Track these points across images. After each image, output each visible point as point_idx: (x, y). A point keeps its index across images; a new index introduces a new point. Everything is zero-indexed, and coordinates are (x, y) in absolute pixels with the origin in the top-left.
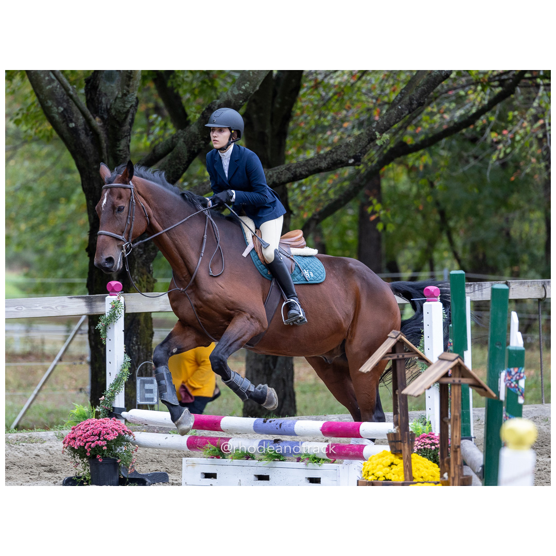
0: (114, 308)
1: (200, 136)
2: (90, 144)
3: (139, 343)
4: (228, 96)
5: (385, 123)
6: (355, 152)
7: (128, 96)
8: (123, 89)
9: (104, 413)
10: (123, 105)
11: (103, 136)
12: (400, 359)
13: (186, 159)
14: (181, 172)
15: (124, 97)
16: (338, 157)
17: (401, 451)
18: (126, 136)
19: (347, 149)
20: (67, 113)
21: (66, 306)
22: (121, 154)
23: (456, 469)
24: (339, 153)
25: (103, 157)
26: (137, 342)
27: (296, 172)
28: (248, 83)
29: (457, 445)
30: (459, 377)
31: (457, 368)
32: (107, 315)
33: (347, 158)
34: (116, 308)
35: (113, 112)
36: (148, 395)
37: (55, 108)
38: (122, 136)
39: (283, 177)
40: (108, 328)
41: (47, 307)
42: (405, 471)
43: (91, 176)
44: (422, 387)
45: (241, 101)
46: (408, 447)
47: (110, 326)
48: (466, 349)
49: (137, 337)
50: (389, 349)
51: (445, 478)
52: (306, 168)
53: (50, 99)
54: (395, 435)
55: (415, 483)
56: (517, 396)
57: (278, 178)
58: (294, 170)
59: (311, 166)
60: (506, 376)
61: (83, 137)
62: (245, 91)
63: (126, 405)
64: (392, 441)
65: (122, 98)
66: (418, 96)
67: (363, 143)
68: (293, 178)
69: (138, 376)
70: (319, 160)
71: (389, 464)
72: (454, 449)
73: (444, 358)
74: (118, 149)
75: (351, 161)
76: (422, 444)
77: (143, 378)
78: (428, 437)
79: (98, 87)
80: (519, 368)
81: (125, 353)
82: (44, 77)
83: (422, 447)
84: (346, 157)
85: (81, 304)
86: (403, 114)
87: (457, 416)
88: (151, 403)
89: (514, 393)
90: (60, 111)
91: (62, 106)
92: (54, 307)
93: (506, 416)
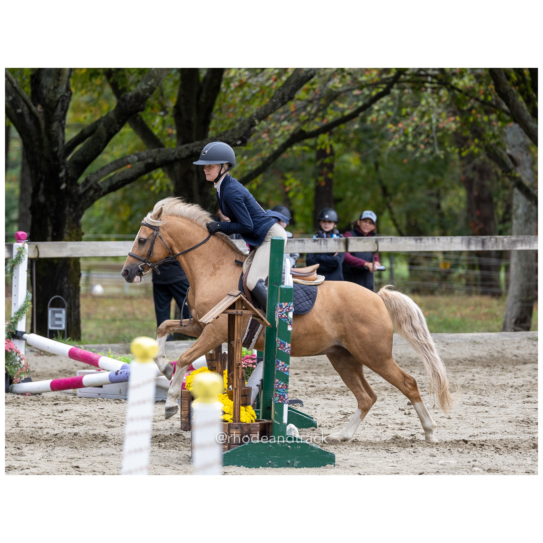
0: (20, 252)
2: (33, 126)
4: (137, 90)
5: (263, 113)
6: (239, 135)
7: (59, 88)
8: (54, 83)
9: (8, 335)
10: (54, 95)
13: (105, 138)
15: (55, 89)
16: (226, 139)
20: (15, 101)
22: (54, 133)
23: (238, 382)
24: (226, 135)
26: (67, 281)
28: (154, 79)
29: (239, 362)
30: (241, 309)
31: (240, 302)
32: (14, 258)
33: (232, 140)
36: (57, 323)
38: (54, 119)
40: (14, 268)
45: (148, 94)
46: (221, 364)
47: (16, 267)
51: (230, 389)
54: (212, 355)
56: (287, 324)
57: (179, 155)
58: (191, 149)
61: (28, 120)
62: (151, 86)
63: (27, 330)
64: (209, 360)
65: (53, 90)
67: (245, 128)
68: (190, 155)
69: (50, 307)
72: (236, 367)
74: (51, 130)
75: (239, 142)
76: (246, 364)
77: (54, 309)
78: (251, 358)
79: (40, 81)
80: (288, 303)
86: (277, 106)
88: (60, 328)
90: (10, 100)
91: (12, 96)
93: (278, 341)
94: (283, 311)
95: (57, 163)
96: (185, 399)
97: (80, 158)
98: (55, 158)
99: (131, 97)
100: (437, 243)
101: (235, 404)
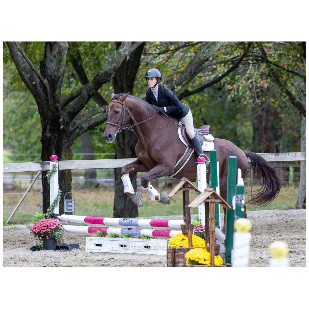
0: (54, 167)
1: (93, 88)
2: (42, 92)
3: (65, 184)
4: (106, 69)
5: (179, 81)
7: (60, 69)
8: (57, 66)
9: (49, 216)
10: (57, 73)
11: (48, 88)
12: (187, 191)
13: (87, 98)
14: (84, 104)
17: (187, 233)
18: (59, 88)
20: (32, 77)
21: (31, 167)
22: (57, 96)
23: (213, 241)
25: (48, 98)
26: (64, 183)
28: (116, 63)
29: (213, 230)
30: (214, 199)
31: (213, 195)
32: (51, 171)
34: (55, 168)
35: (53, 77)
37: (26, 75)
38: (57, 88)
40: (51, 177)
41: (23, 167)
42: (189, 242)
43: (43, 106)
44: (197, 204)
45: (112, 72)
46: (191, 231)
47: (52, 176)
48: (217, 186)
49: (64, 181)
50: (181, 186)
51: (207, 246)
53: (23, 71)
54: (184, 226)
55: (194, 248)
56: (241, 207)
60: (236, 198)
61: (39, 88)
62: (114, 67)
63: (59, 213)
64: (183, 229)
65: (57, 70)
66: (194, 69)
69: (65, 199)
71: (182, 239)
72: (212, 233)
73: (207, 190)
74: (55, 94)
76: (197, 230)
77: (67, 200)
78: (200, 227)
79: (46, 65)
80: (242, 195)
81: (59, 188)
82: (21, 61)
83: (197, 232)
85: (38, 166)
86: (187, 77)
87: (213, 217)
88: (71, 211)
89: (239, 206)
90: (28, 77)
91: (29, 74)
92: (26, 167)
93: (236, 217)
94: (238, 199)
95: (58, 113)
96: (170, 252)
97: (72, 110)
98: (57, 110)
99: (102, 74)
100: (288, 156)
101: (211, 255)
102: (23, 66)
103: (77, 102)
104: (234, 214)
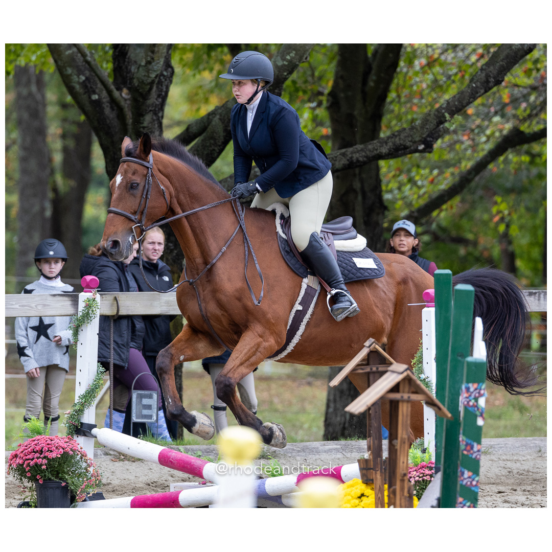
0: (88, 306)
2: (116, 120)
5: (456, 103)
6: (421, 136)
8: (147, 56)
9: (70, 429)
10: (147, 74)
12: (374, 373)
13: (222, 139)
14: (216, 155)
15: (148, 65)
16: (402, 142)
17: (372, 480)
18: (151, 111)
19: (412, 133)
20: (89, 82)
21: (48, 305)
24: (402, 137)
27: (351, 158)
28: (294, 52)
30: (409, 393)
33: (411, 143)
34: (90, 307)
35: (136, 82)
36: (145, 412)
37: (75, 77)
38: (146, 110)
39: (337, 163)
40: (80, 330)
41: (25, 306)
42: (376, 504)
43: (116, 157)
45: (285, 74)
46: (381, 476)
47: (83, 327)
50: (361, 361)
52: (364, 154)
53: (70, 66)
54: (366, 461)
56: (476, 416)
58: (350, 156)
59: (370, 151)
61: (107, 111)
62: (290, 62)
64: (364, 469)
65: (145, 66)
66: (495, 72)
68: (348, 165)
69: (134, 389)
70: (379, 144)
71: (359, 495)
72: (400, 478)
73: (395, 370)
74: (142, 125)
75: (421, 147)
76: (421, 475)
77: (140, 392)
78: (428, 467)
80: (478, 384)
83: (421, 479)
84: (411, 141)
85: (66, 304)
86: (477, 93)
87: (405, 439)
90: (81, 81)
91: (83, 75)
92: (33, 305)
93: (463, 440)
102: (69, 54)
103: (198, 147)
104: (459, 434)
